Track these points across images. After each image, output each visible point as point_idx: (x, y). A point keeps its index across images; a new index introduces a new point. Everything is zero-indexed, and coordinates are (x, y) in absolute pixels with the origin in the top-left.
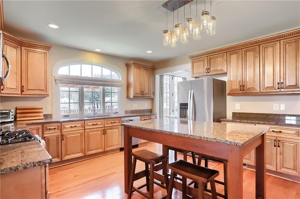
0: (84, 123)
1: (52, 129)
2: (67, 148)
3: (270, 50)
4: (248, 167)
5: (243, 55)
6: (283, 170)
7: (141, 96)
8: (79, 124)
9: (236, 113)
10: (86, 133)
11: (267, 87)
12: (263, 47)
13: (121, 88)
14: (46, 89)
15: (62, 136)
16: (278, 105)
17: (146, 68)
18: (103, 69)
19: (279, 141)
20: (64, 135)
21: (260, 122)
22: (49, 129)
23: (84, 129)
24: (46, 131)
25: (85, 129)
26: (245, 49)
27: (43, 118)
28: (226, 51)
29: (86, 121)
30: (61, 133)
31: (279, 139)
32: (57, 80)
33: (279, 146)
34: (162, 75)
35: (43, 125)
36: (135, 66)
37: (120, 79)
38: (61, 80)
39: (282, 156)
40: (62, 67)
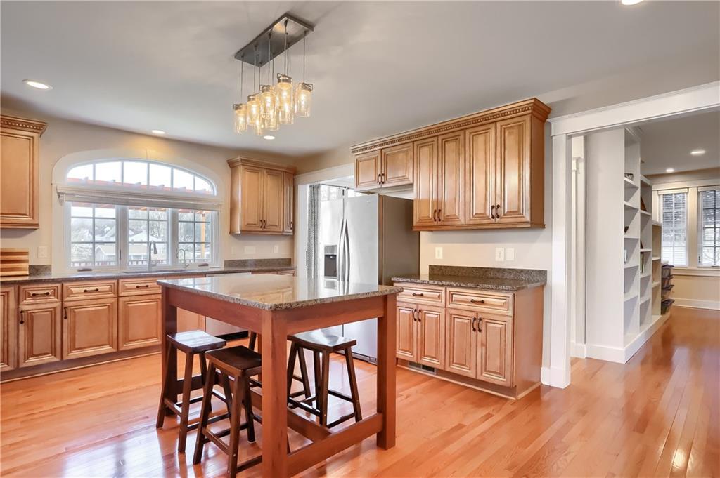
0: (116, 284)
1: (42, 295)
2: (76, 336)
3: (481, 139)
4: (437, 375)
5: (440, 149)
6: (486, 377)
7: (261, 229)
8: (104, 287)
9: (435, 266)
10: (121, 304)
11: (476, 214)
12: (471, 133)
13: (217, 212)
14: (31, 213)
15: (64, 310)
16: (502, 250)
17: (272, 171)
18: (175, 170)
19: (480, 319)
20: (69, 308)
21: (452, 283)
22: (34, 295)
23: (115, 296)
24: (25, 299)
25: (118, 297)
26: (442, 137)
27: (28, 273)
28: (413, 140)
29: (121, 281)
30: (62, 304)
31: (480, 316)
32: (63, 194)
33: (480, 331)
34: (315, 184)
35: (19, 288)
36: (246, 167)
37: (216, 194)
38: (72, 194)
39: (484, 348)
40: (76, 166)
